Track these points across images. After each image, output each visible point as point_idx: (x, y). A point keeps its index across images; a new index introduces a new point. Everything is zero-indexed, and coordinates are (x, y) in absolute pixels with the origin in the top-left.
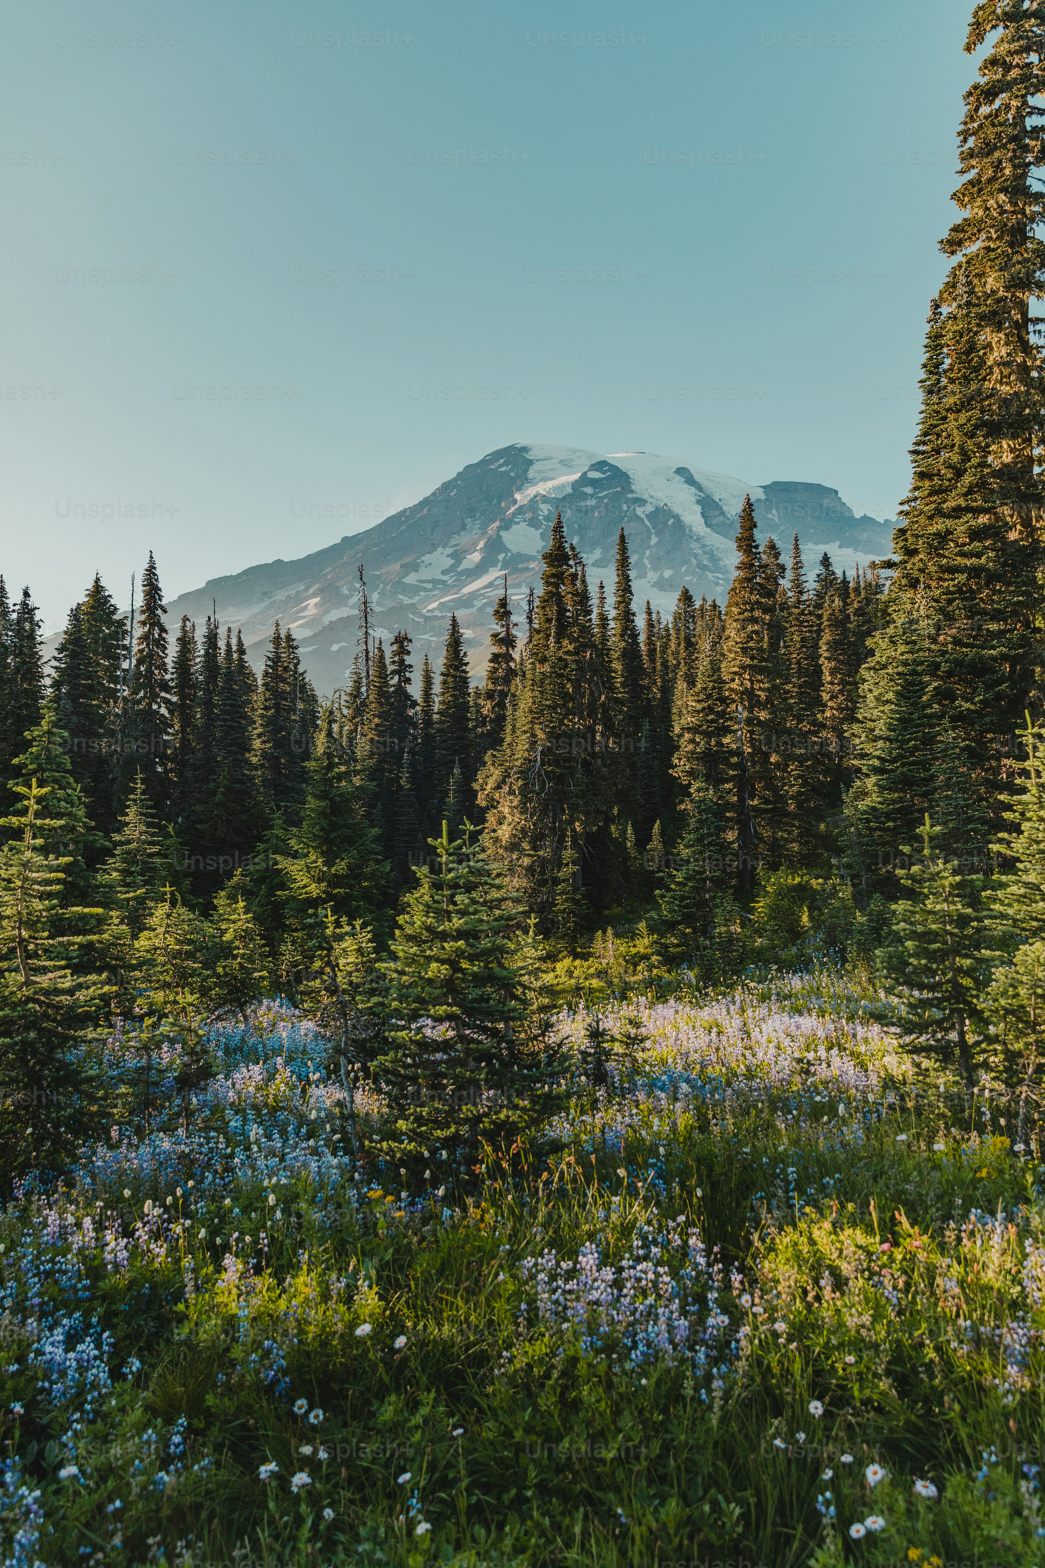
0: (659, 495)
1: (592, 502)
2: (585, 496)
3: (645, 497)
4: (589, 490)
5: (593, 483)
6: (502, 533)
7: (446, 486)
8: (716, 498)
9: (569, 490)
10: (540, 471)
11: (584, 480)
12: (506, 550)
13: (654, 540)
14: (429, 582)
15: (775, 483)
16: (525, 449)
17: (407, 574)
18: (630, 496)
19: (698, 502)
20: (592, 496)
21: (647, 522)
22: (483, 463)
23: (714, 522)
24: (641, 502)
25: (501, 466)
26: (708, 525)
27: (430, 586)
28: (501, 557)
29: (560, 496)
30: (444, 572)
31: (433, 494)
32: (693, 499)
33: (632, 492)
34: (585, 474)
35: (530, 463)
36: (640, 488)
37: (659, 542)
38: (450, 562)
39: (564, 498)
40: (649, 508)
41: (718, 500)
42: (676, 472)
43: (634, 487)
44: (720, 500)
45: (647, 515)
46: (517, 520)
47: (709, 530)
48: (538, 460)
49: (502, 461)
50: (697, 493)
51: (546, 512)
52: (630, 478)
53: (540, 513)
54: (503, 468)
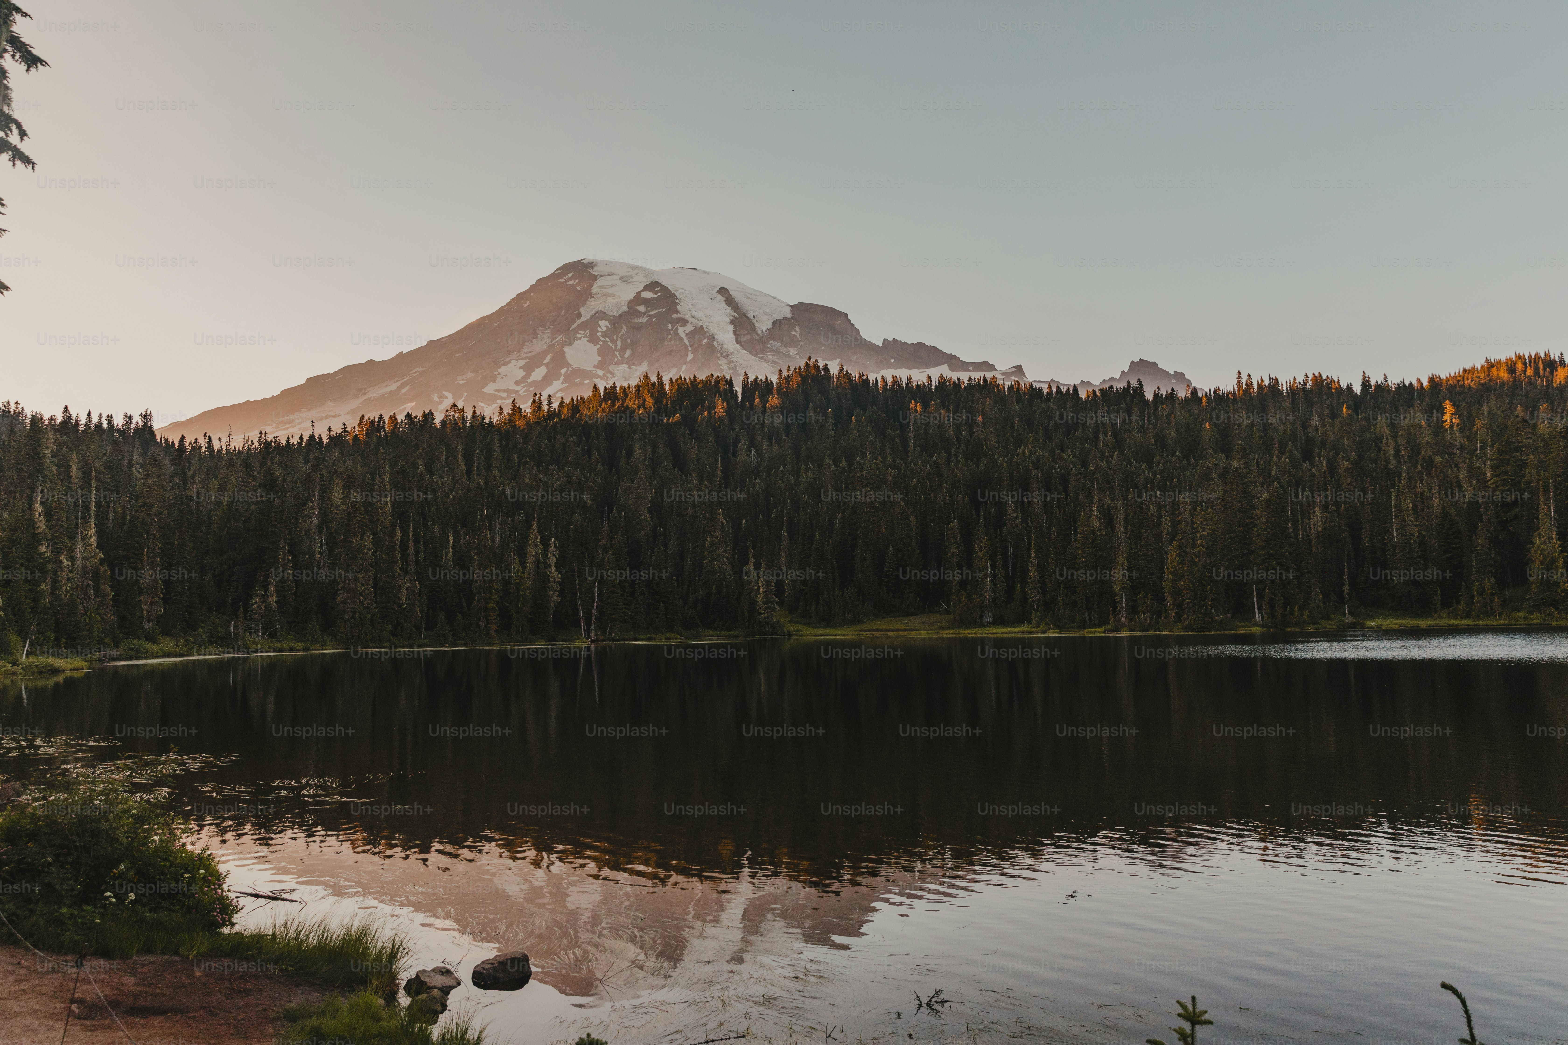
0: (699, 315)
1: (644, 320)
2: (639, 314)
3: (688, 317)
4: (642, 308)
5: (646, 302)
6: (566, 349)
7: (520, 297)
8: (751, 316)
9: (625, 308)
10: (603, 287)
11: (638, 299)
12: (568, 365)
13: (690, 356)
14: (504, 391)
15: (800, 304)
16: (591, 265)
17: (486, 384)
18: (674, 316)
19: (732, 322)
20: (644, 314)
21: (686, 341)
22: (554, 276)
23: (743, 339)
24: (684, 322)
25: (569, 279)
26: (737, 342)
27: (504, 395)
28: (563, 371)
29: (616, 314)
30: (517, 383)
31: (508, 304)
32: (728, 320)
33: (677, 312)
34: (639, 293)
35: (595, 278)
36: (684, 309)
37: (693, 359)
38: (521, 373)
39: (621, 316)
40: (689, 328)
41: (752, 318)
42: (717, 292)
43: (679, 308)
44: (754, 317)
45: (687, 334)
46: (579, 336)
47: (738, 346)
48: (601, 276)
49: (570, 275)
50: (733, 314)
51: (604, 329)
52: (677, 299)
53: (599, 329)
54: (571, 283)
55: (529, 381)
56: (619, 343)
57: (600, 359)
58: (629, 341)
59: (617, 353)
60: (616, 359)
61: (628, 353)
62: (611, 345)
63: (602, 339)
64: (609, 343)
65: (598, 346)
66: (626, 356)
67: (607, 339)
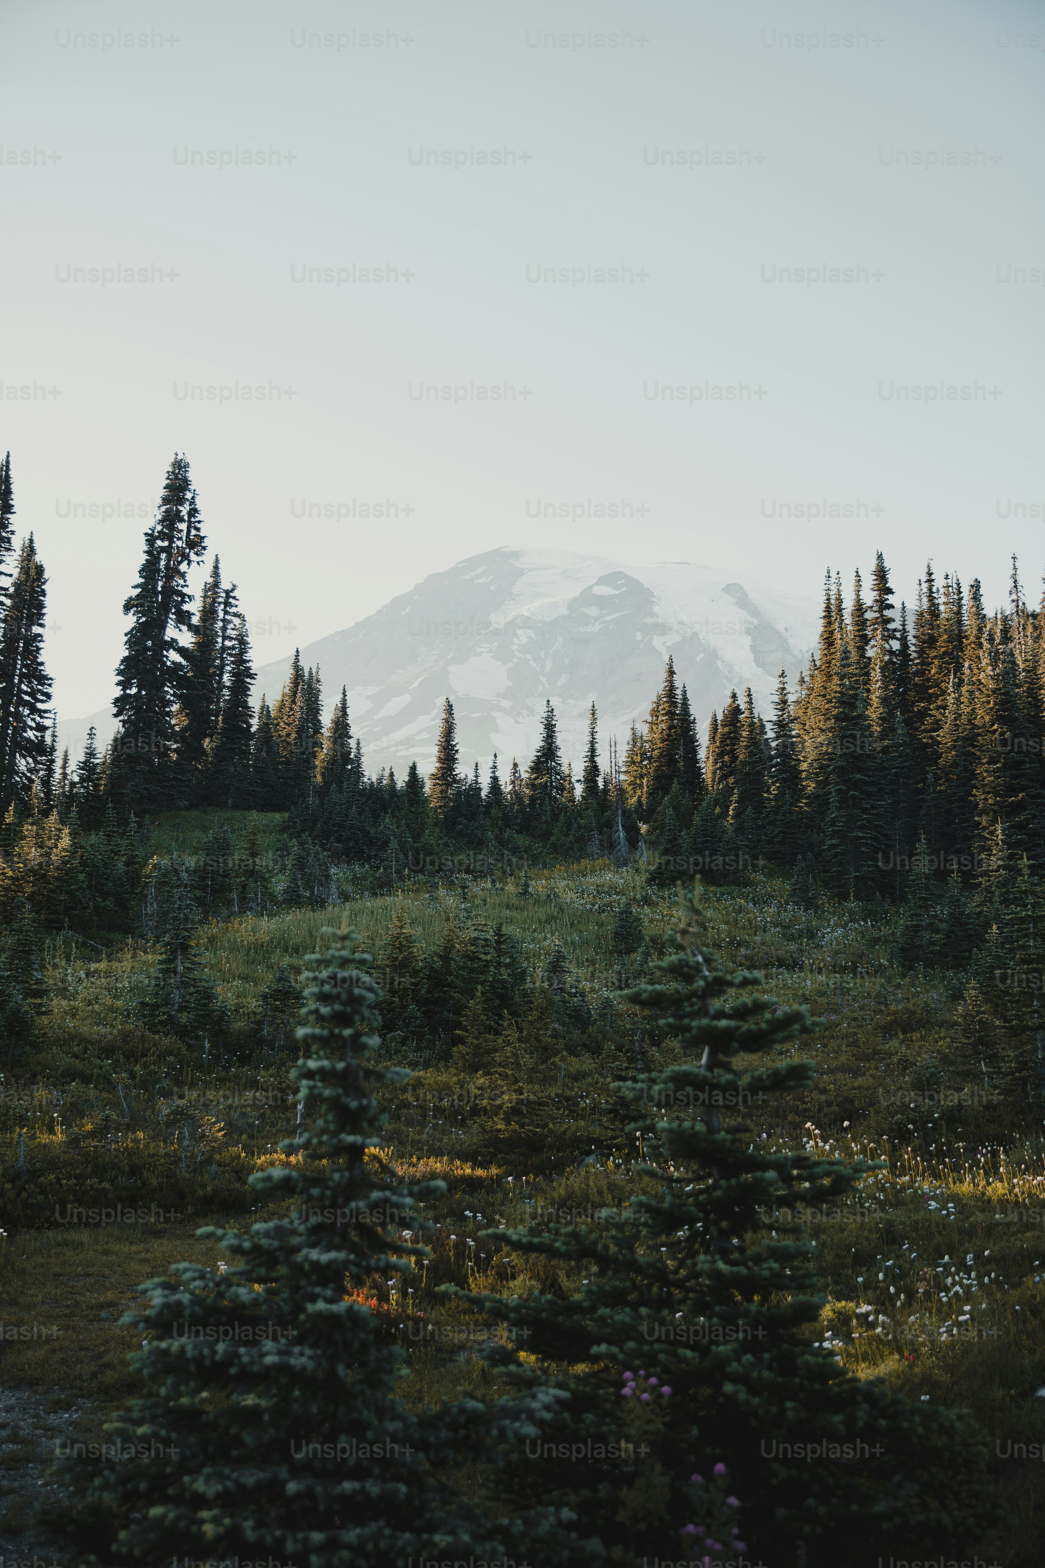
0: (691, 619)
2: (587, 619)
3: (670, 622)
4: (593, 611)
5: (601, 601)
8: (780, 627)
9: (564, 611)
10: (533, 584)
11: (587, 597)
16: (516, 555)
18: (649, 620)
19: (748, 632)
20: (596, 619)
24: (663, 629)
25: (477, 576)
29: (548, 619)
31: (379, 613)
32: (743, 628)
33: (653, 615)
34: (589, 589)
35: (520, 572)
36: (665, 610)
39: (555, 622)
41: (782, 630)
42: (723, 590)
43: (656, 609)
44: (786, 629)
45: (668, 647)
46: (479, 650)
47: (760, 671)
48: (531, 570)
49: (481, 570)
50: (750, 619)
51: (524, 640)
52: (653, 596)
53: (515, 641)
54: (481, 581)
55: (376, 717)
56: (549, 664)
57: (511, 684)
58: (566, 660)
59: (544, 679)
60: (541, 688)
61: (563, 679)
62: (534, 665)
63: (519, 655)
64: (531, 663)
65: (510, 665)
66: (560, 683)
67: (528, 656)
